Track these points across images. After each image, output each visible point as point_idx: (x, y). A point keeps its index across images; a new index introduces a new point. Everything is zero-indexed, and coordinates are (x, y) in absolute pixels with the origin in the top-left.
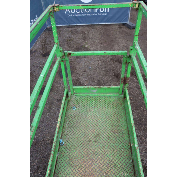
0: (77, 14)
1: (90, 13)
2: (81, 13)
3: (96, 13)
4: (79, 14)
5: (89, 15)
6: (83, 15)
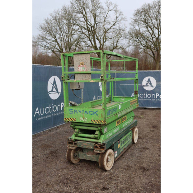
0: (141, 98)
1: (151, 98)
2: (143, 98)
3: (157, 99)
4: (142, 98)
5: (150, 100)
6: (145, 99)
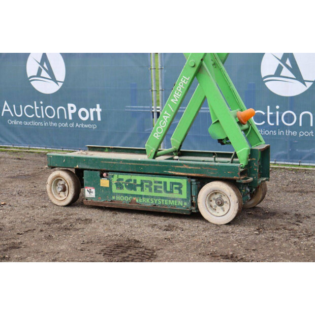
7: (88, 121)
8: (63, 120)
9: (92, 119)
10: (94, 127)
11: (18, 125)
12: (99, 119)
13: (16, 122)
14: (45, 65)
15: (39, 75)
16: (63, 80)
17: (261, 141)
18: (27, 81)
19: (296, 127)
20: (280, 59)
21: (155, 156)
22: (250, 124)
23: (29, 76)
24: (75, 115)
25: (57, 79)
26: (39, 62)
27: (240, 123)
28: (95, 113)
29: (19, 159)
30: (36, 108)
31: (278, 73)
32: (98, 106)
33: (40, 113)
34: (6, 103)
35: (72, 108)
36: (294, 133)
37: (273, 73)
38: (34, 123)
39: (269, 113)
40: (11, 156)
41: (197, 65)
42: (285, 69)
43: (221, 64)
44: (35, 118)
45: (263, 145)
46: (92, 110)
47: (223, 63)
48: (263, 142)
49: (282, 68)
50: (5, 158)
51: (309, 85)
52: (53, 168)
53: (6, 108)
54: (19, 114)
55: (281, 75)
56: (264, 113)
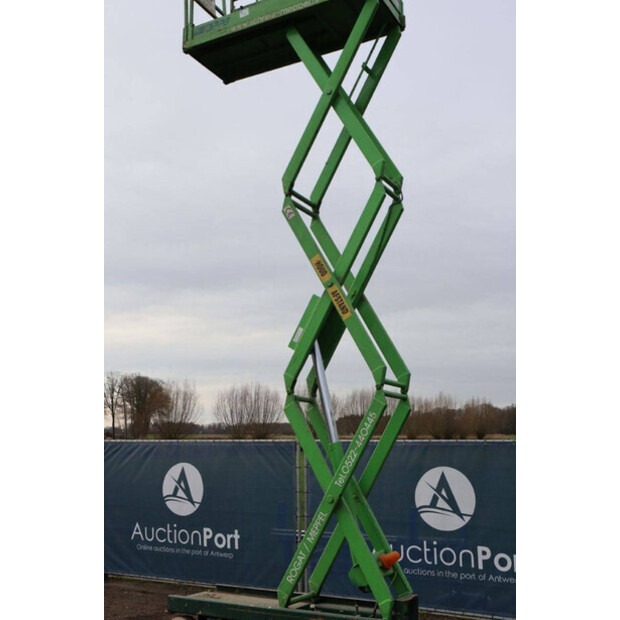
7: (225, 549)
8: (196, 546)
9: (229, 547)
10: (230, 556)
11: (148, 551)
12: (237, 547)
13: (145, 548)
14: (182, 484)
15: (175, 494)
16: (200, 501)
17: (408, 590)
18: (162, 500)
19: (456, 568)
20: (435, 487)
21: (289, 603)
22: (395, 569)
23: (164, 495)
24: (211, 541)
25: (194, 500)
26: (177, 479)
27: (383, 568)
28: (233, 540)
29: (144, 592)
30: (169, 531)
31: (433, 504)
32: (236, 531)
33: (172, 538)
34: (137, 525)
35: (208, 533)
36: (455, 575)
37: (428, 504)
38: (166, 550)
39: (426, 550)
40: (136, 588)
41: (336, 501)
42: (440, 499)
43: (364, 498)
44: (166, 543)
45: (410, 595)
46: (229, 537)
47: (366, 497)
48: (411, 591)
49: (438, 498)
50: (129, 590)
51: (467, 519)
52: (173, 613)
53: (137, 530)
54: (150, 538)
55: (438, 506)
56: (420, 549)
